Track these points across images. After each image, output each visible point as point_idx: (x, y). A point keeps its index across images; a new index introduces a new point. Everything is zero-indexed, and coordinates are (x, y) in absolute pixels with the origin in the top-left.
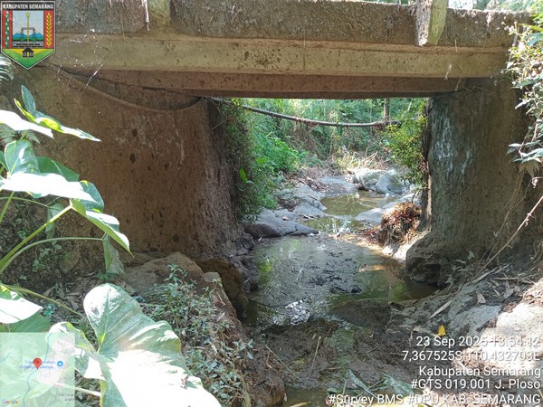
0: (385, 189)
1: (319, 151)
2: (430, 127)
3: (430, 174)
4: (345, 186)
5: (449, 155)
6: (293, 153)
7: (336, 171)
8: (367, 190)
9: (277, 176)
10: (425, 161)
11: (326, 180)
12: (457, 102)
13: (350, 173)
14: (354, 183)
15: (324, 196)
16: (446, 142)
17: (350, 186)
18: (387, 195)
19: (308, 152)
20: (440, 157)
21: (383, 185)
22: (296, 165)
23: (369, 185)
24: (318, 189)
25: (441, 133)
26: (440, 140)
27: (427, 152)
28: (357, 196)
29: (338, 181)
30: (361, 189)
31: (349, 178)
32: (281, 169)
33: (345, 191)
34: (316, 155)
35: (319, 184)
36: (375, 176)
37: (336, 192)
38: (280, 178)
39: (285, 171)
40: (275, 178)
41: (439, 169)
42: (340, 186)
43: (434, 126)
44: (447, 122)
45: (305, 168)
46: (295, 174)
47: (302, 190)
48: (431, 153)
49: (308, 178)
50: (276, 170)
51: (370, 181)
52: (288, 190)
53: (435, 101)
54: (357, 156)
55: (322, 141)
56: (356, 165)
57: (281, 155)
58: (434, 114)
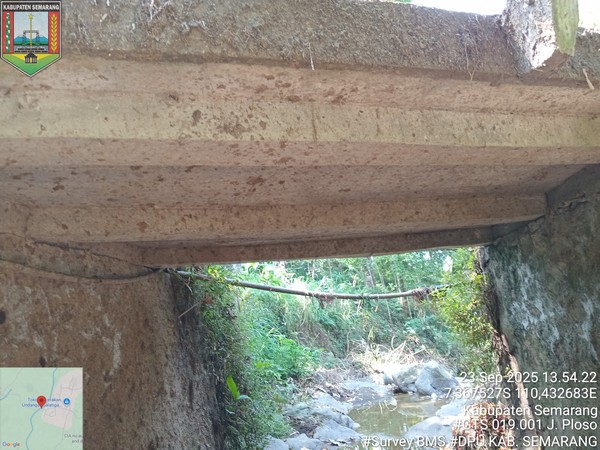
0: (428, 388)
1: (334, 347)
2: (493, 285)
3: (513, 353)
4: (376, 390)
5: (543, 317)
6: (304, 351)
7: (360, 372)
8: (406, 393)
9: (285, 385)
10: (499, 335)
11: (351, 384)
13: (377, 372)
14: (386, 384)
15: (351, 406)
16: (532, 299)
17: (382, 390)
18: (434, 396)
19: (322, 349)
20: (526, 324)
21: (426, 384)
22: (309, 368)
23: (406, 385)
24: (342, 398)
25: (517, 289)
26: (517, 299)
27: (499, 322)
29: (366, 384)
30: (398, 391)
31: (379, 379)
32: (290, 375)
33: (378, 397)
34: (331, 354)
35: (342, 391)
36: (412, 372)
37: (367, 399)
38: (291, 387)
39: (296, 377)
40: (283, 389)
41: (527, 343)
42: (370, 390)
43: (500, 283)
45: (321, 370)
46: (310, 380)
47: (322, 402)
48: (505, 322)
49: (328, 384)
50: (283, 377)
51: (407, 380)
52: (303, 404)
53: (492, 248)
54: (382, 350)
55: (337, 336)
56: (383, 361)
57: (288, 357)
58: (494, 266)
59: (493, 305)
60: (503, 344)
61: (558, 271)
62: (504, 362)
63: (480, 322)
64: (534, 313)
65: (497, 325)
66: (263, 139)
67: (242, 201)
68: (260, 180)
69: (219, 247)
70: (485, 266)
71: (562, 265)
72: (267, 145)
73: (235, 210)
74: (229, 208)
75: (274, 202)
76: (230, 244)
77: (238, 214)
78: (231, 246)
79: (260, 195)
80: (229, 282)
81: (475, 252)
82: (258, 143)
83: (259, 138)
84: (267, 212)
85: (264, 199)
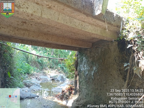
0: (60, 80)
1: (40, 68)
2: (77, 60)
3: (78, 75)
4: (48, 79)
5: (86, 69)
6: (32, 68)
7: (45, 74)
8: (54, 80)
9: (25, 75)
10: (76, 71)
11: (42, 77)
12: (88, 52)
13: (49, 75)
14: (50, 78)
15: (41, 82)
16: (84, 64)
17: (49, 79)
18: (60, 82)
19: (36, 68)
20: (82, 70)
21: (59, 79)
22: (32, 72)
23: (55, 79)
24: (39, 80)
25: (82, 62)
26: (82, 64)
27: (77, 68)
28: (51, 82)
29: (46, 77)
30: (53, 80)
31: (49, 76)
32: (27, 73)
33: (48, 81)
34: (39, 69)
35: (39, 78)
36: (57, 76)
37: (45, 81)
38: (26, 76)
39: (28, 74)
40: (24, 76)
41: (81, 73)
42: (46, 79)
43: (79, 60)
44: (84, 58)
45: (35, 73)
46: (32, 75)
47: (34, 80)
48: (78, 68)
49: (36, 76)
50: (25, 73)
51: (55, 77)
52: (29, 80)
53: (79, 52)
54: (51, 70)
55: (41, 65)
56: (51, 73)
57: (27, 68)
58: (79, 56)
59: (77, 64)
60: (77, 73)
61: (91, 60)
62: (76, 76)
63: (73, 68)
64: (84, 68)
65: (76, 69)
66: (26, 12)
67: (19, 27)
68: (25, 22)
69: (11, 38)
70: (77, 56)
71: (92, 59)
72: (27, 14)
73: (17, 29)
74: (15, 28)
75: (29, 29)
76: (15, 37)
77: (17, 30)
78: (15, 38)
79: (25, 26)
80: (13, 47)
81: (76, 52)
82: (24, 12)
83: (25, 11)
84: (26, 32)
85: (26, 28)
